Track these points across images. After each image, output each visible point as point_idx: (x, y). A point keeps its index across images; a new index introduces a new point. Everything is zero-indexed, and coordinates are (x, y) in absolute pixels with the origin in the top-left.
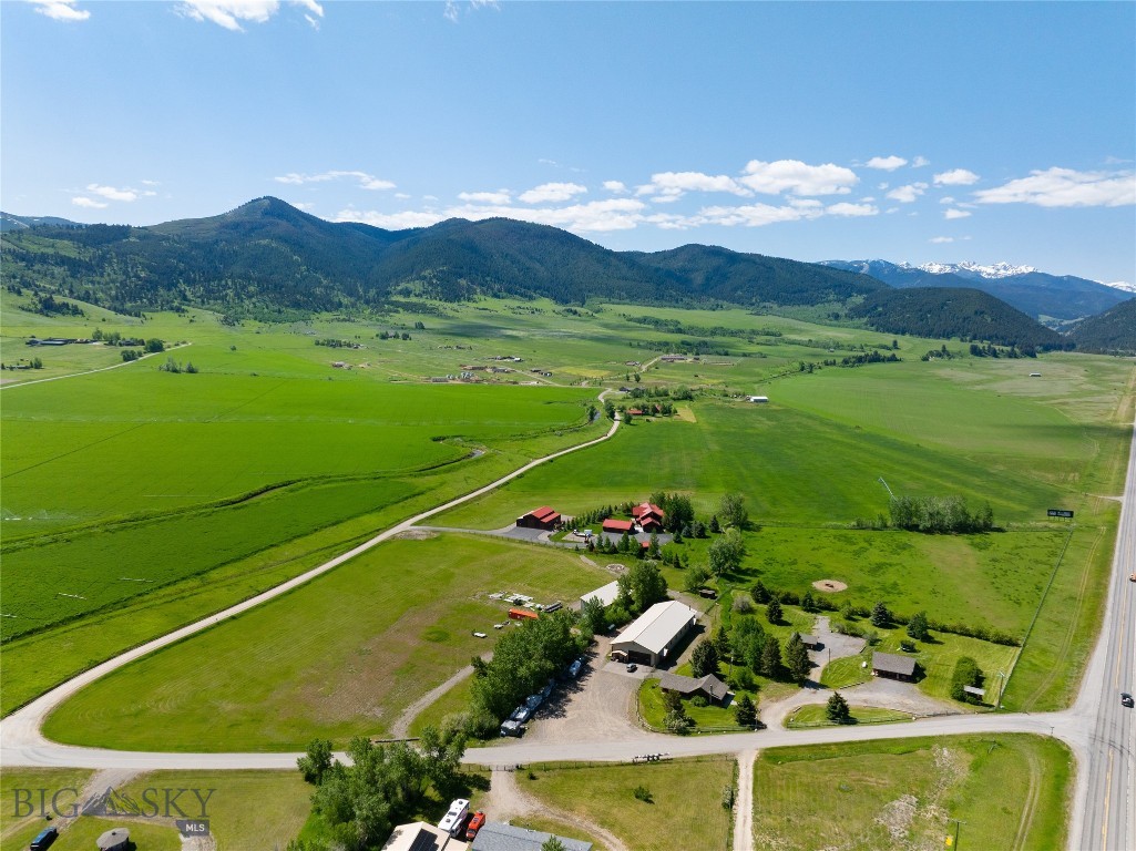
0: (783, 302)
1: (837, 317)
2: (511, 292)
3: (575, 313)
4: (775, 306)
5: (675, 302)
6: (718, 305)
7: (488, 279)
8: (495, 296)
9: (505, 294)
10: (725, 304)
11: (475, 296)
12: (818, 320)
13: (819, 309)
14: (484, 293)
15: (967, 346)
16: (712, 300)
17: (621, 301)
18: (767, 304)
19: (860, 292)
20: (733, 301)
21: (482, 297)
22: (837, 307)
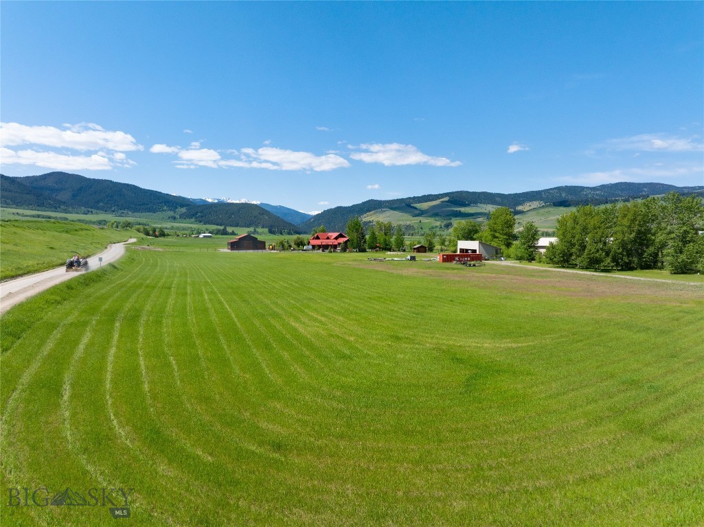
0: (135, 210)
4: (130, 213)
5: (55, 208)
6: (89, 211)
10: (94, 211)
15: (266, 230)
16: (83, 208)
18: (124, 211)
19: (182, 206)
20: (98, 209)
22: (171, 213)
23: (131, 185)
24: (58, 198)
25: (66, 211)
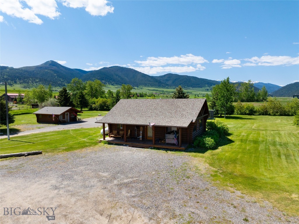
1: (208, 90)
2: (117, 84)
3: (134, 88)
4: (191, 88)
5: (164, 87)
7: (111, 81)
8: (112, 85)
9: (115, 84)
11: (106, 85)
12: (203, 91)
13: (203, 88)
14: (109, 84)
16: (174, 87)
17: (148, 86)
18: (189, 88)
19: (214, 84)
21: (108, 85)
22: (208, 88)
23: (194, 77)
24: (168, 83)
25: (167, 88)
